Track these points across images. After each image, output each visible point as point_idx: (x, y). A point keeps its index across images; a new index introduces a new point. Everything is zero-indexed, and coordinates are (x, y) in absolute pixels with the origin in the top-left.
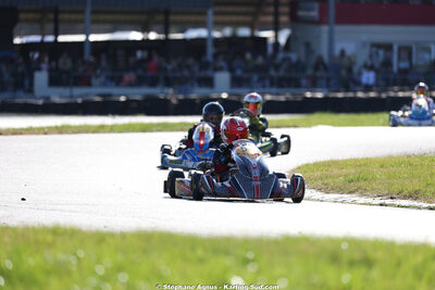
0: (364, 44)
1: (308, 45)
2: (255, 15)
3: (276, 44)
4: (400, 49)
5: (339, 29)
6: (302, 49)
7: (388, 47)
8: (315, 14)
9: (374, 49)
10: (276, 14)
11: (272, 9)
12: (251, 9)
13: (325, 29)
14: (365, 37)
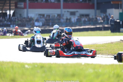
0: (36, 15)
1: (20, 15)
2: (3, 6)
3: (10, 15)
4: (47, 16)
5: (30, 10)
6: (19, 16)
7: (43, 15)
8: (23, 6)
9: (39, 16)
10: (10, 6)
11: (8, 5)
12: (2, 5)
13: (25, 10)
14: (37, 12)
